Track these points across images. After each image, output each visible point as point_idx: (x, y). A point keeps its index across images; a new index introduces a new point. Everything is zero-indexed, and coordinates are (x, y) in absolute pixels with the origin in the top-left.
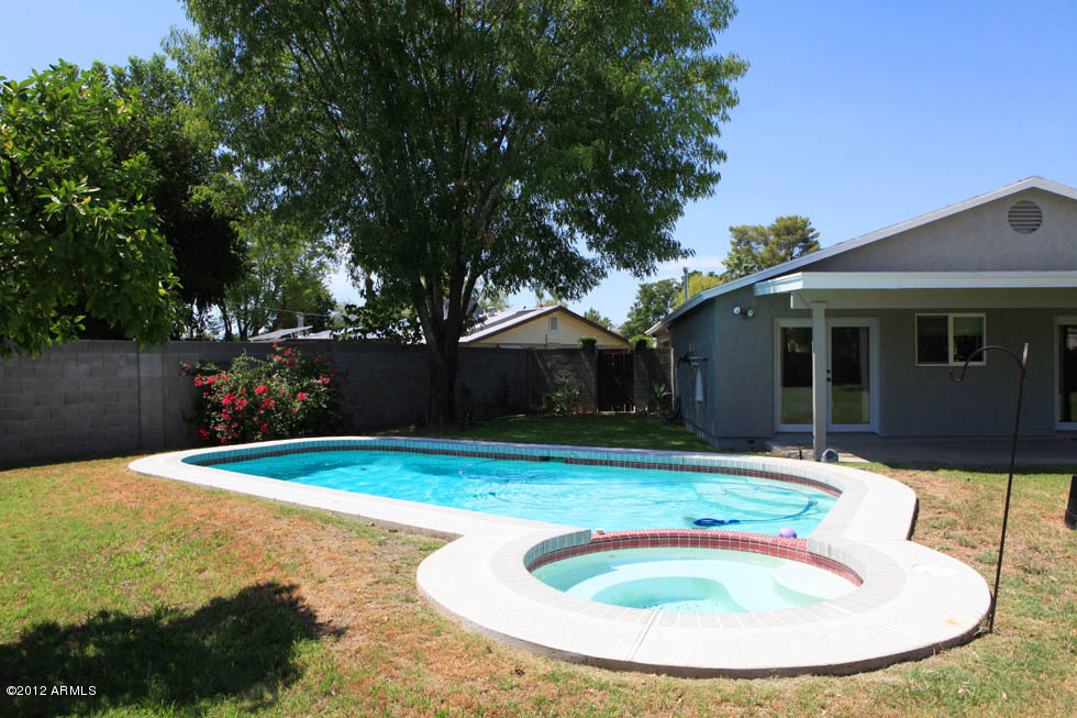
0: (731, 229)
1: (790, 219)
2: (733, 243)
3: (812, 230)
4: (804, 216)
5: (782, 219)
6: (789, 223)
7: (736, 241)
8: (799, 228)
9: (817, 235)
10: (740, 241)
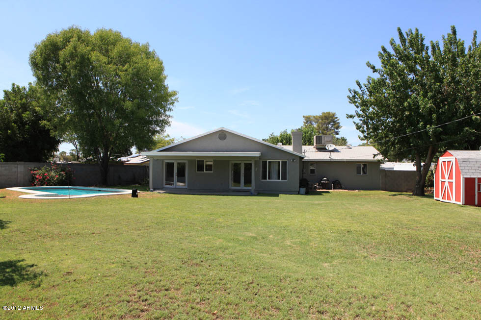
0: (304, 117)
1: (327, 113)
2: (304, 122)
3: (337, 118)
4: (333, 112)
5: (324, 113)
6: (326, 115)
7: (305, 121)
8: (331, 117)
9: (339, 120)
10: (307, 122)
